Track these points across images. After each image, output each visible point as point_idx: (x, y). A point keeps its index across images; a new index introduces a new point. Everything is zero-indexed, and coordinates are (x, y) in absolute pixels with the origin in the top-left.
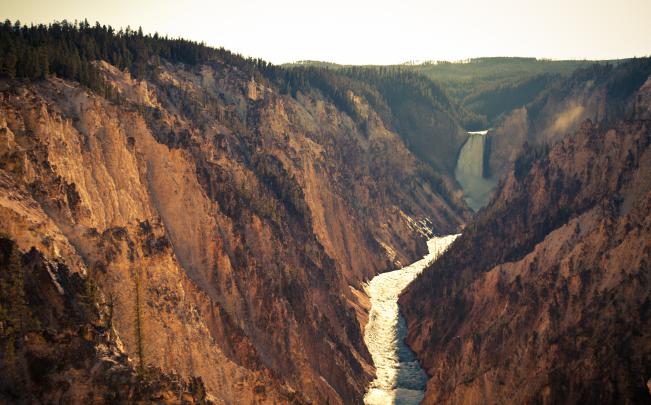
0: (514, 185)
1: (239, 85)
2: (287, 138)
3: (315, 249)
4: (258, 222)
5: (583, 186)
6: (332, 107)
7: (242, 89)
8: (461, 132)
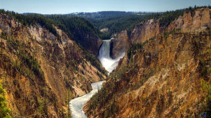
0: (127, 60)
1: (7, 21)
2: (29, 43)
3: (48, 89)
4: (24, 79)
5: (159, 59)
6: (46, 31)
7: (8, 23)
8: (99, 40)
